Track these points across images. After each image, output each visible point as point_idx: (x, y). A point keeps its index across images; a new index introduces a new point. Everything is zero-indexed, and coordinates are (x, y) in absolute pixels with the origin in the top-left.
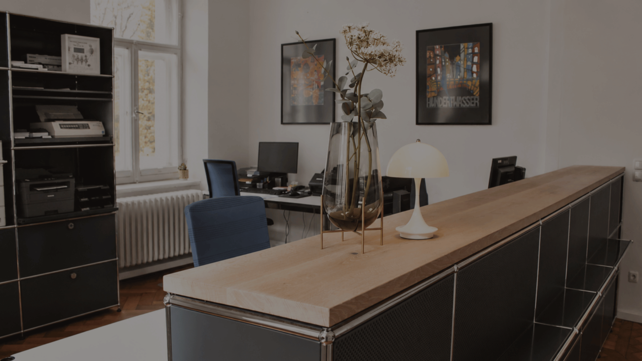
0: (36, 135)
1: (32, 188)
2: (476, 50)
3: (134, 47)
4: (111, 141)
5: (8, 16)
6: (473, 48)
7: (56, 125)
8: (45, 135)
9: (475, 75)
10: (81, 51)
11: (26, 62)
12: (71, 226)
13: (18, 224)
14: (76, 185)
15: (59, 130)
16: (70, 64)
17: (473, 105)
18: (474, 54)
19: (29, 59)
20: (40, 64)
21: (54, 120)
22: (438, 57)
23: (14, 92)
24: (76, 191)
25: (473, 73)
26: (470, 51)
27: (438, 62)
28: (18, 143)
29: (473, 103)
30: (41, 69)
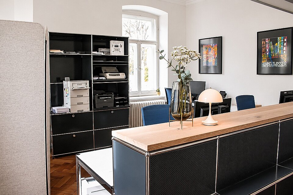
0: (100, 78)
1: (99, 97)
2: (285, 40)
3: (139, 43)
4: (127, 80)
5: (92, 36)
6: (284, 39)
7: (107, 74)
8: (104, 78)
9: (284, 52)
10: (118, 46)
11: (98, 52)
12: (112, 112)
13: (94, 110)
14: (115, 97)
15: (108, 76)
16: (113, 51)
17: (283, 66)
18: (284, 42)
19: (99, 50)
20: (102, 52)
21: (107, 73)
22: (267, 44)
23: (93, 63)
24: (114, 99)
25: (284, 51)
26: (282, 41)
27: (267, 46)
28: (94, 81)
29: (283, 65)
30: (102, 54)
